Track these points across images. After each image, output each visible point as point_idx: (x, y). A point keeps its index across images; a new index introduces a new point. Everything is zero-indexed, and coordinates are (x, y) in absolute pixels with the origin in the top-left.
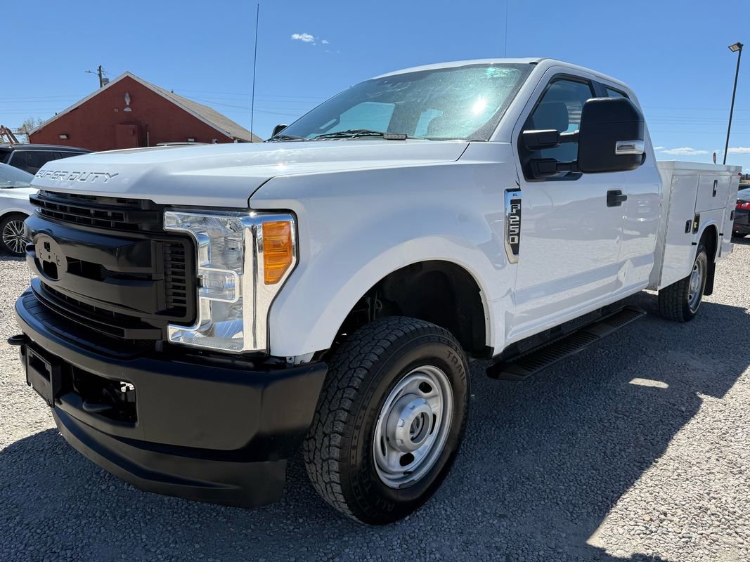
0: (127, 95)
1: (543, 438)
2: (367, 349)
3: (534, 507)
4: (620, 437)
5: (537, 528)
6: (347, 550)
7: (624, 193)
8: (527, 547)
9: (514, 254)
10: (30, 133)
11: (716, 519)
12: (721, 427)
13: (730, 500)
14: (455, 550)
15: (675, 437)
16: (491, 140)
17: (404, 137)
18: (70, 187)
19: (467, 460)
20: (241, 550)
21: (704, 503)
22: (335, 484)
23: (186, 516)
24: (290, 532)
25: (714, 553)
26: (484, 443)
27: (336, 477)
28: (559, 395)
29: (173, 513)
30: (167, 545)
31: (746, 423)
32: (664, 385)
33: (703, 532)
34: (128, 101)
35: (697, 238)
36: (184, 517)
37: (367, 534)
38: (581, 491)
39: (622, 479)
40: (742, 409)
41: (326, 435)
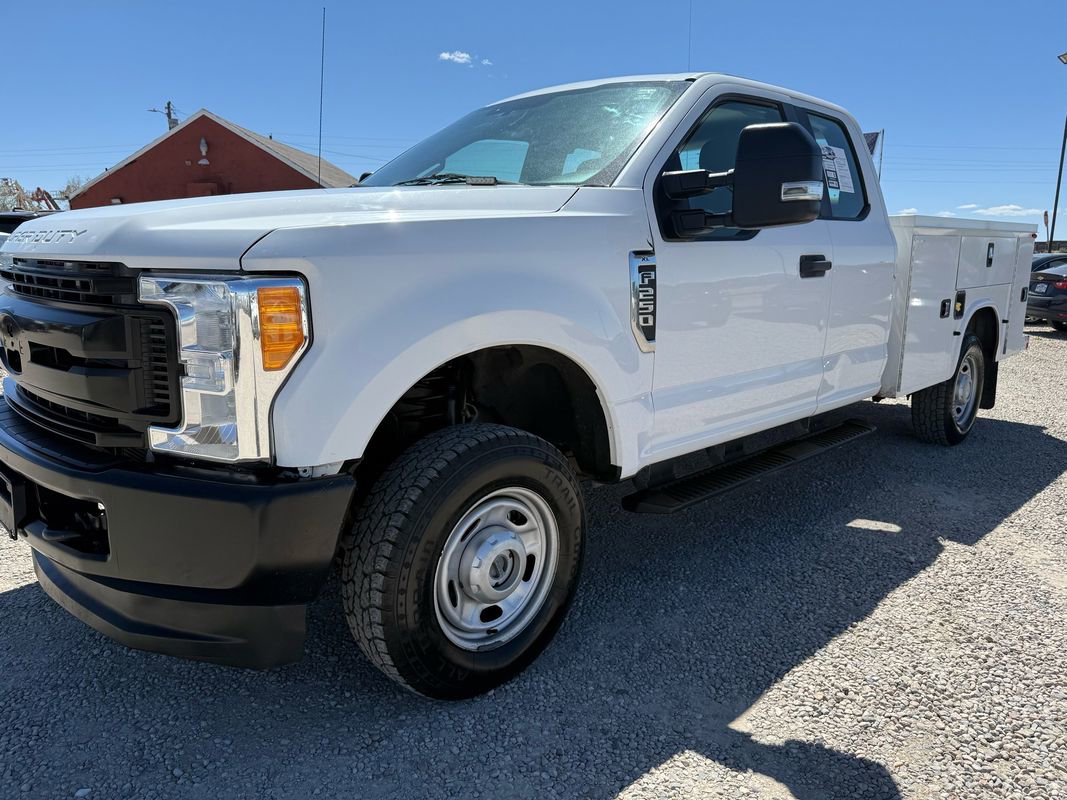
0: (203, 141)
1: (703, 594)
2: (425, 463)
3: (668, 682)
4: (812, 595)
5: (664, 708)
6: (400, 732)
7: (828, 259)
8: (645, 730)
9: (648, 340)
10: (72, 196)
11: (915, 698)
12: (959, 582)
13: (943, 674)
14: (546, 733)
15: (889, 595)
16: (614, 184)
17: (493, 181)
18: (33, 250)
19: (592, 621)
20: (260, 730)
21: (905, 678)
22: (378, 641)
23: (197, 688)
24: (330, 708)
25: (901, 741)
26: (621, 600)
27: (378, 631)
28: (742, 541)
29: (181, 683)
30: (165, 722)
31: (997, 577)
32: (895, 528)
33: (893, 714)
34: (204, 150)
35: (962, 325)
36: (194, 689)
37: (433, 712)
38: (738, 661)
39: (799, 648)
40: (997, 559)
41: (365, 575)
